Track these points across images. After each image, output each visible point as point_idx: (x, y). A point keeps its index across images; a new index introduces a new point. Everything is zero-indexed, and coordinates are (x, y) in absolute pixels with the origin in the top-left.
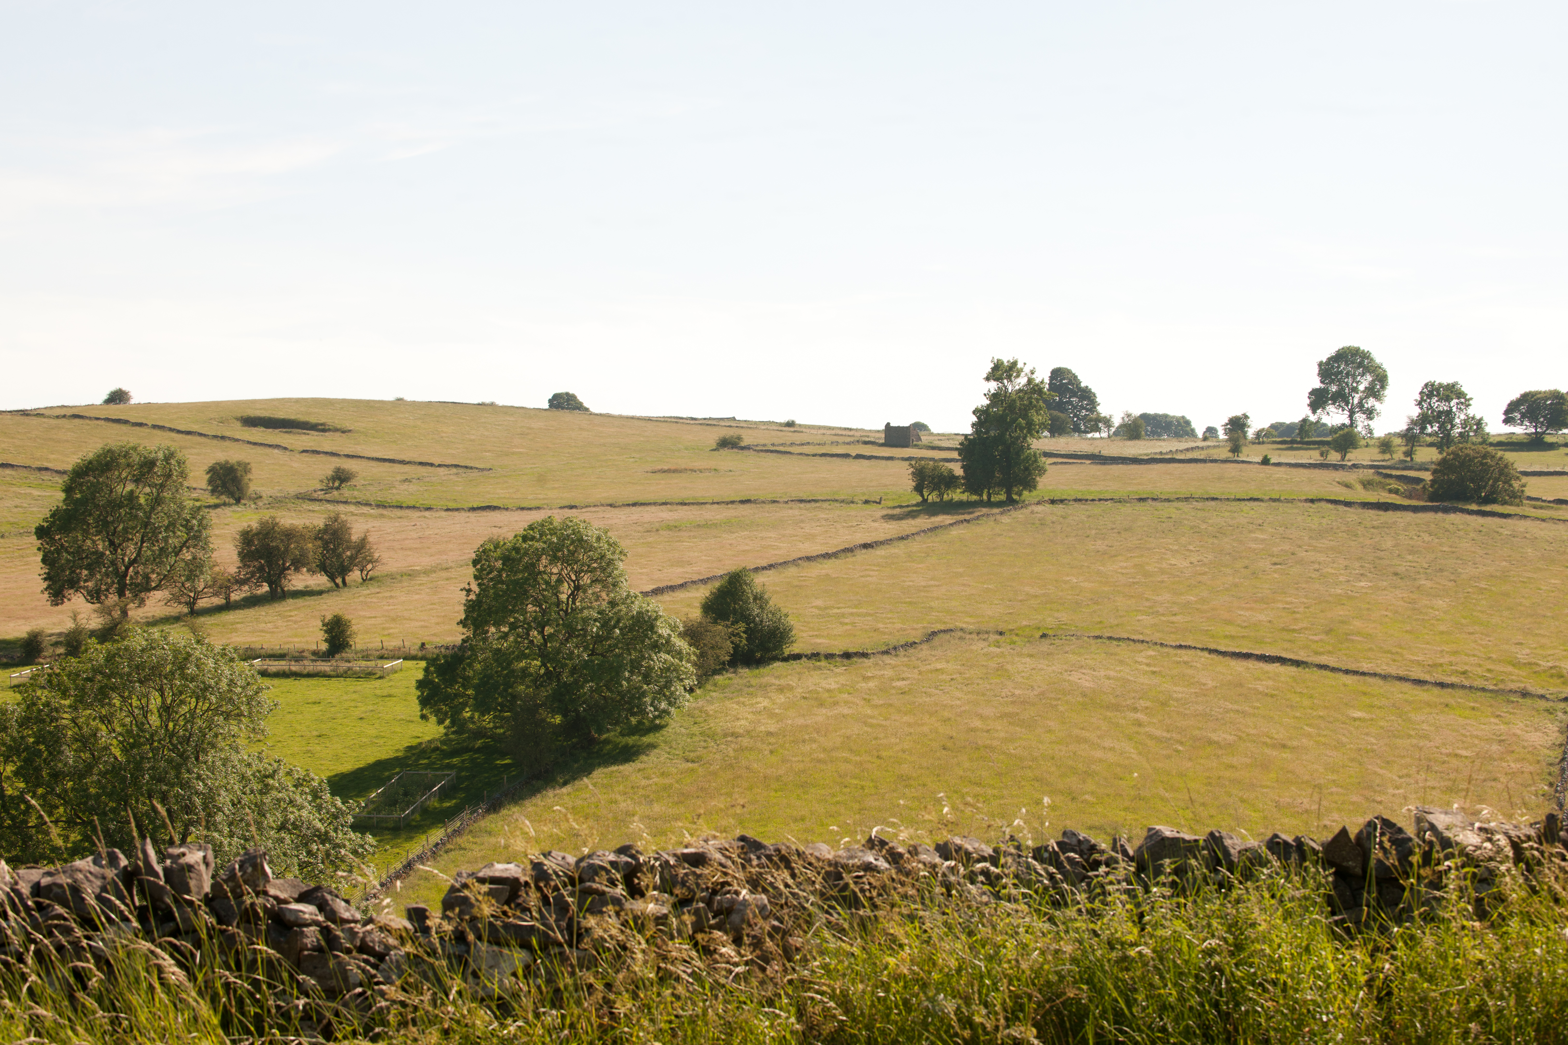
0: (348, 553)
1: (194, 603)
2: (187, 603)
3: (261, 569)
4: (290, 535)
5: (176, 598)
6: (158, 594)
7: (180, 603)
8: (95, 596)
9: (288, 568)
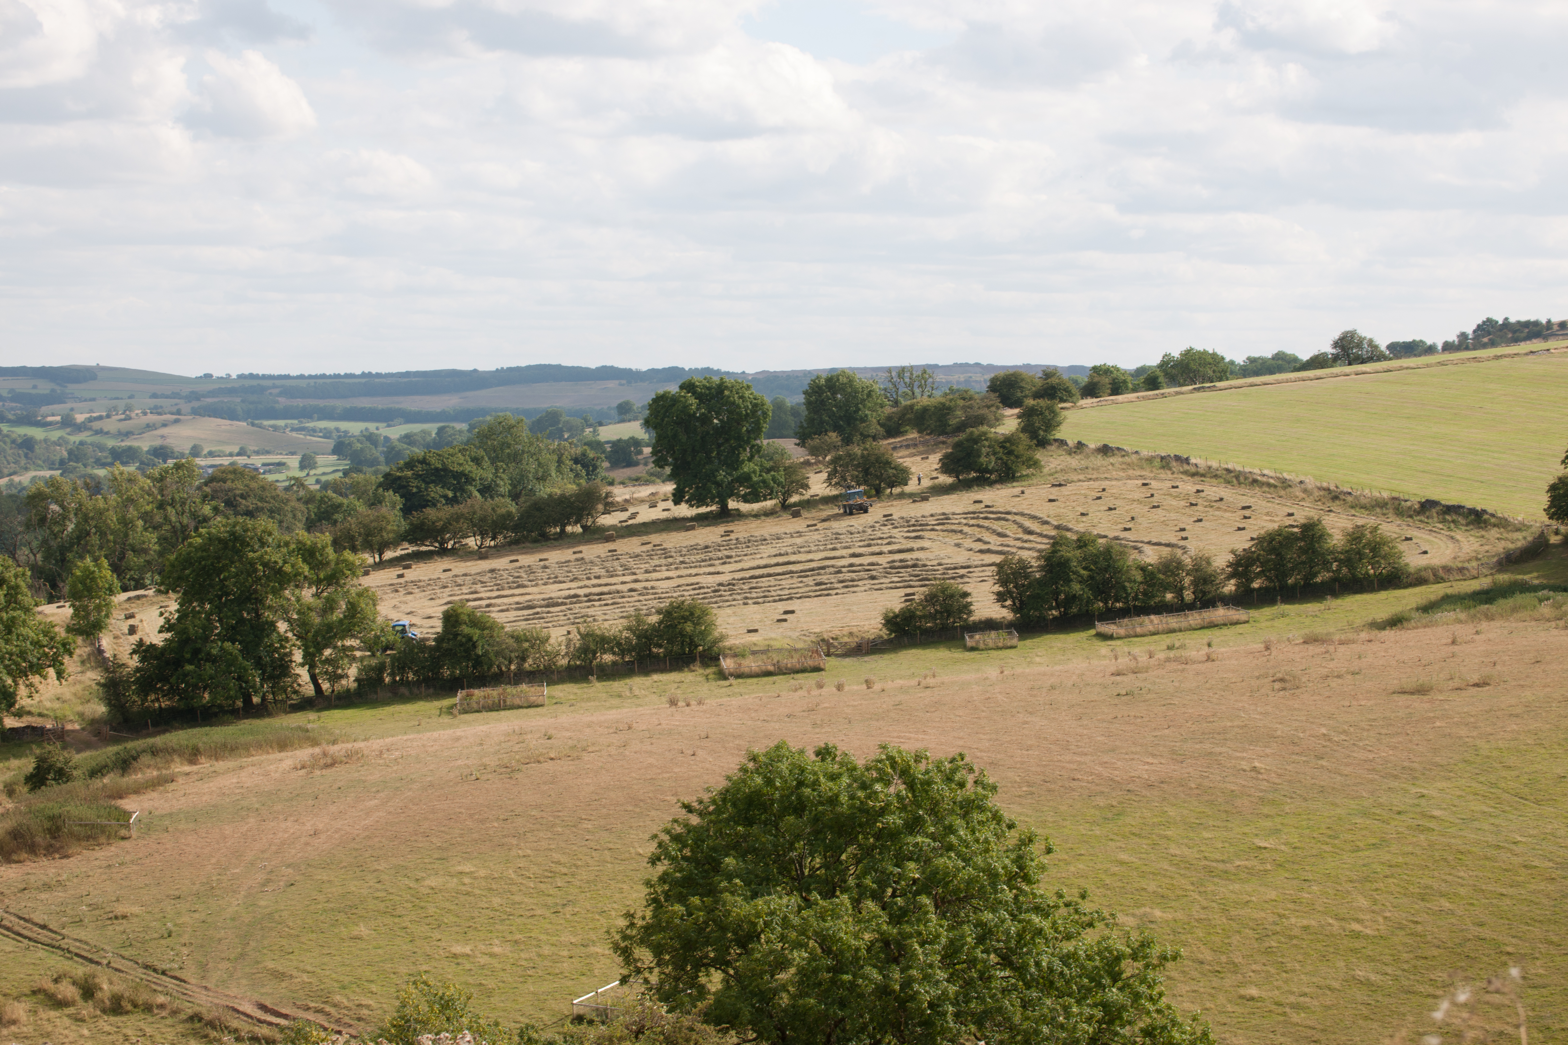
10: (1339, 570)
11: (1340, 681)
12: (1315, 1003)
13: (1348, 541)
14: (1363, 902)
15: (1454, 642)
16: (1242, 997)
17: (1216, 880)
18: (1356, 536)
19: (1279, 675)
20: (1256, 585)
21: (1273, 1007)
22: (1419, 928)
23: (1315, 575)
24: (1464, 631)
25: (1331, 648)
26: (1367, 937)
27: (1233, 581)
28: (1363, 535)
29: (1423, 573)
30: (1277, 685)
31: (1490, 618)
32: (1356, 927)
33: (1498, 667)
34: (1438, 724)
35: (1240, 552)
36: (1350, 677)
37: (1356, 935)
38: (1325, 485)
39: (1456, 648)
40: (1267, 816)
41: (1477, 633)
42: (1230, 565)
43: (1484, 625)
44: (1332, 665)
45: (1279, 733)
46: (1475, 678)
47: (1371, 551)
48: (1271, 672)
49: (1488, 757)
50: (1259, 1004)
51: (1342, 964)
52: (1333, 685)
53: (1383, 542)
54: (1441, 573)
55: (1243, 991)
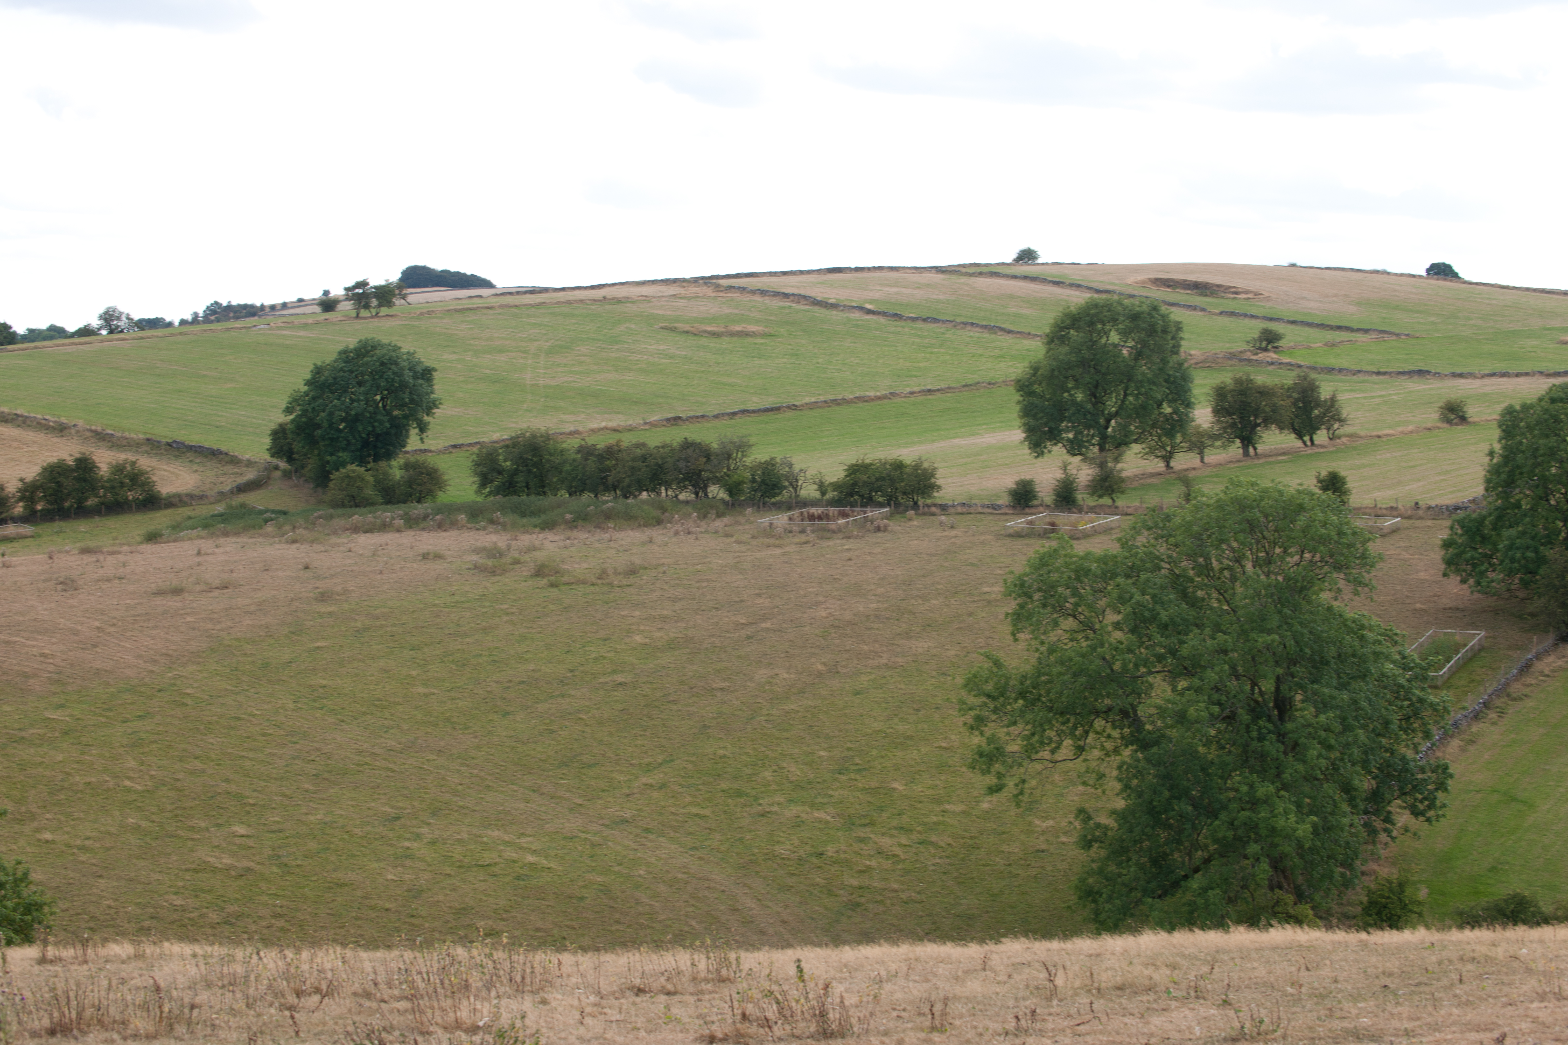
0: (1316, 412)
1: (1170, 457)
2: (1162, 457)
3: (1233, 425)
4: (1264, 392)
5: (1151, 452)
6: (1136, 448)
7: (1156, 457)
8: (1075, 447)
9: (1258, 425)
10: (105, 496)
11: (109, 584)
12: (97, 845)
13: (112, 473)
14: (132, 764)
15: (199, 553)
16: (39, 840)
17: (15, 745)
18: (119, 469)
19: (61, 579)
20: (39, 507)
21: (65, 849)
22: (179, 784)
23: (87, 499)
24: (206, 545)
25: (101, 558)
26: (137, 791)
27: (21, 504)
28: (125, 468)
29: (172, 499)
30: (59, 587)
31: (226, 534)
32: (128, 783)
33: (235, 575)
34: (189, 619)
35: (27, 480)
36: (116, 581)
37: (129, 790)
38: (94, 428)
39: (200, 559)
40: (55, 693)
41: (217, 546)
42: (20, 491)
43: (222, 540)
44: (102, 571)
45: (61, 626)
46: (217, 582)
47: (131, 480)
48: (55, 576)
49: (229, 646)
50: (53, 846)
51: (118, 813)
52: (104, 587)
53: (141, 473)
54: (186, 499)
55: (38, 836)
